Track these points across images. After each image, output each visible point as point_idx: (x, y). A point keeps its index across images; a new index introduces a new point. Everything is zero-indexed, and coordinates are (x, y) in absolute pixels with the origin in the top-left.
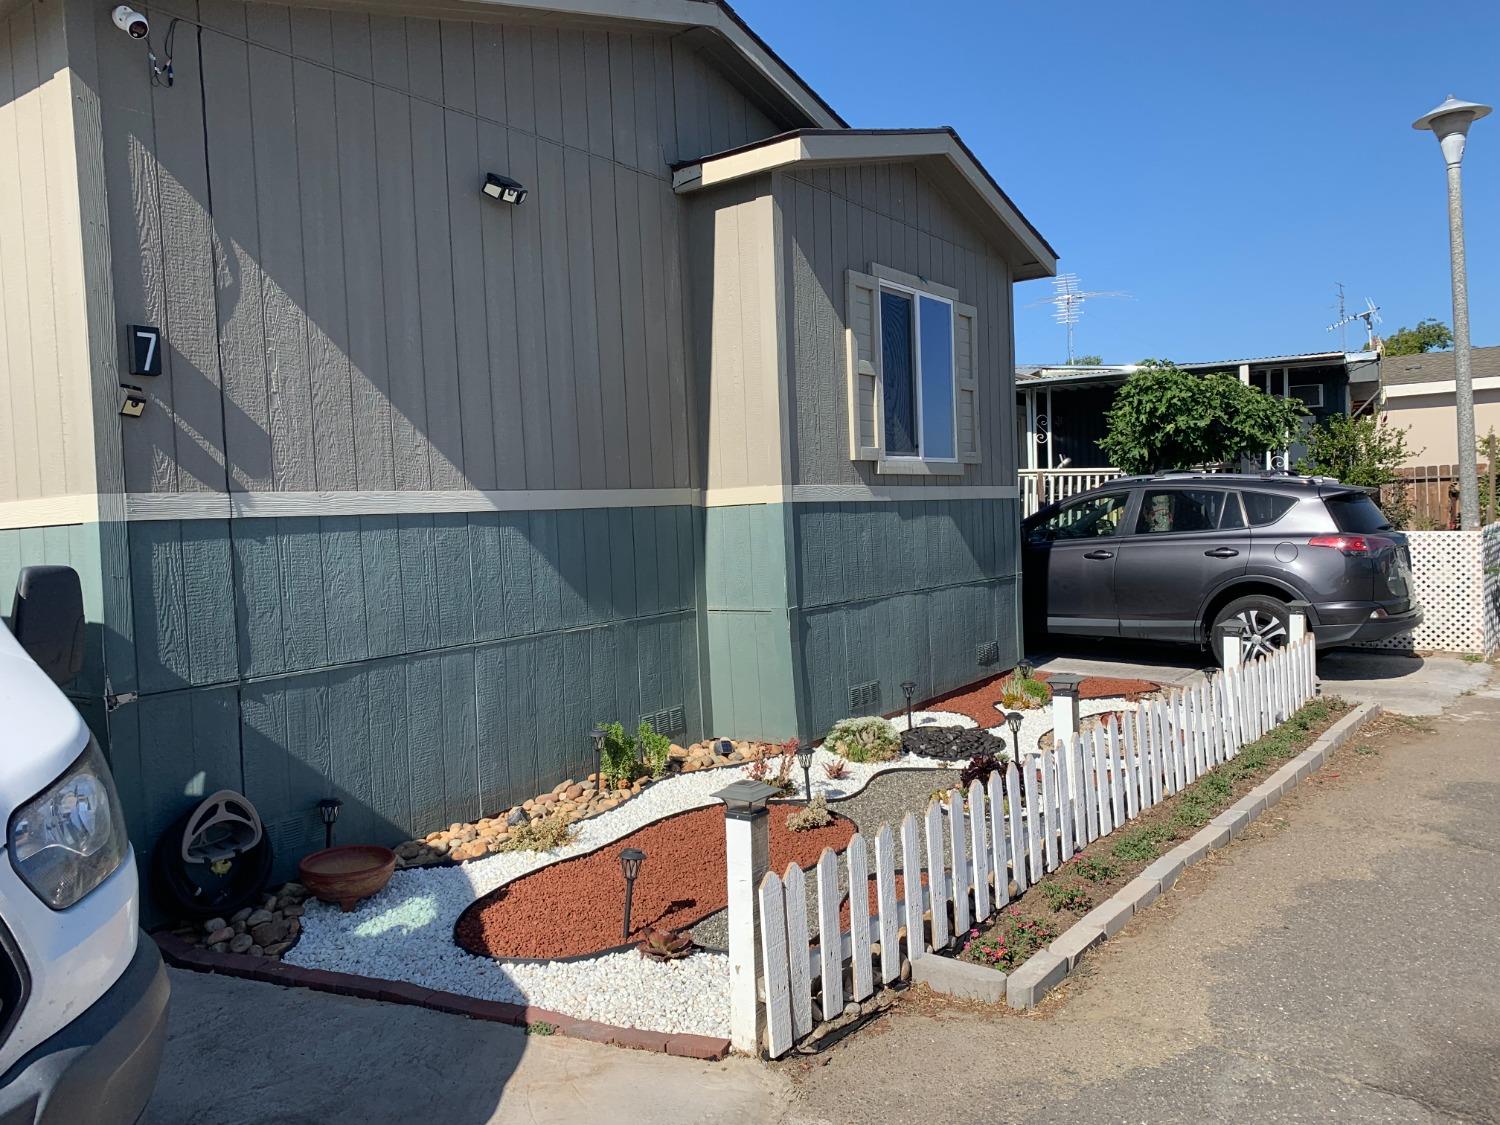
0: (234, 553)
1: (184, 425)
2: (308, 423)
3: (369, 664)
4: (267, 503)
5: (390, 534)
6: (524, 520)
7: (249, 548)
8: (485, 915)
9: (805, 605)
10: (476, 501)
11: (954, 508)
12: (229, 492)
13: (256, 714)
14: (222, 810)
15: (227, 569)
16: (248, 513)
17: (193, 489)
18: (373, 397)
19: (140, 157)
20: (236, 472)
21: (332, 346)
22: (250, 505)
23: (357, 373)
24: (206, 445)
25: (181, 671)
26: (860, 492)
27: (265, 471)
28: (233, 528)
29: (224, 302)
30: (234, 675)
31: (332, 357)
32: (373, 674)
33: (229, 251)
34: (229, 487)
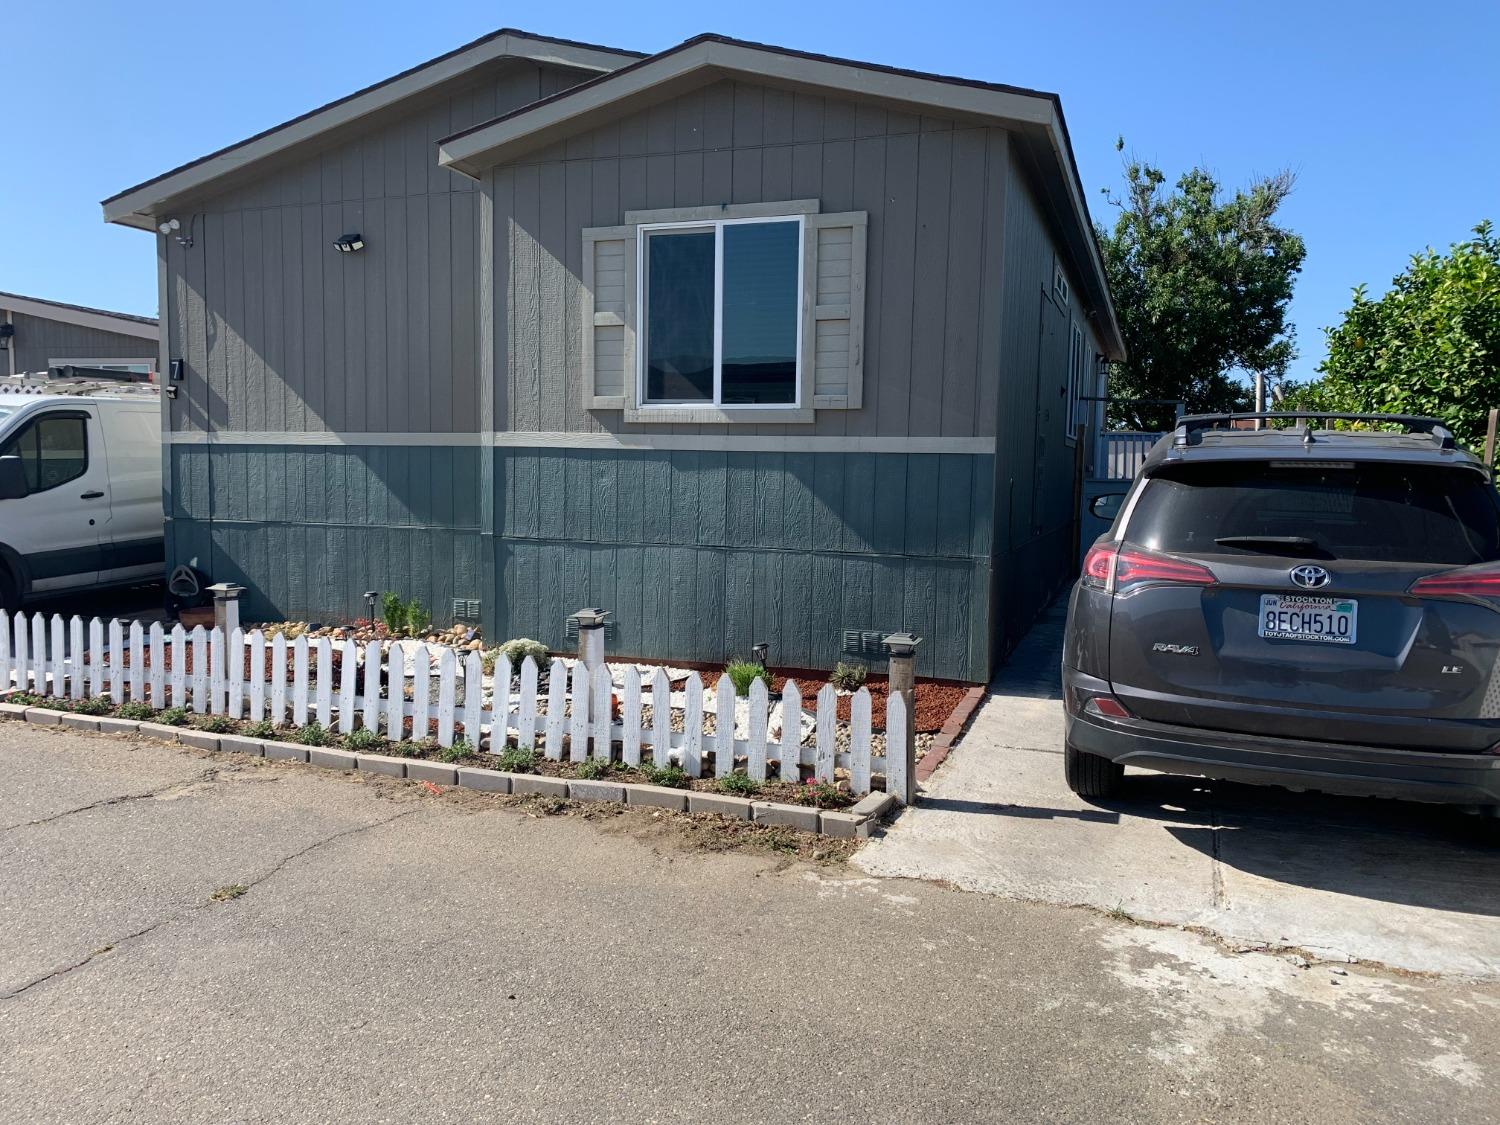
0: (210, 461)
1: (193, 401)
2: (243, 398)
3: (267, 524)
4: (225, 437)
5: (282, 455)
6: (364, 452)
7: (216, 458)
9: (507, 533)
10: (332, 439)
12: (209, 431)
13: (216, 536)
14: (184, 574)
15: (207, 467)
16: (215, 442)
17: (195, 430)
18: (275, 379)
19: (180, 281)
20: (212, 422)
21: (257, 356)
22: (217, 438)
23: (268, 368)
24: (201, 410)
25: (188, 510)
27: (225, 423)
28: (210, 448)
29: (210, 341)
30: (208, 517)
31: (255, 361)
32: (269, 529)
33: (212, 315)
34: (209, 429)
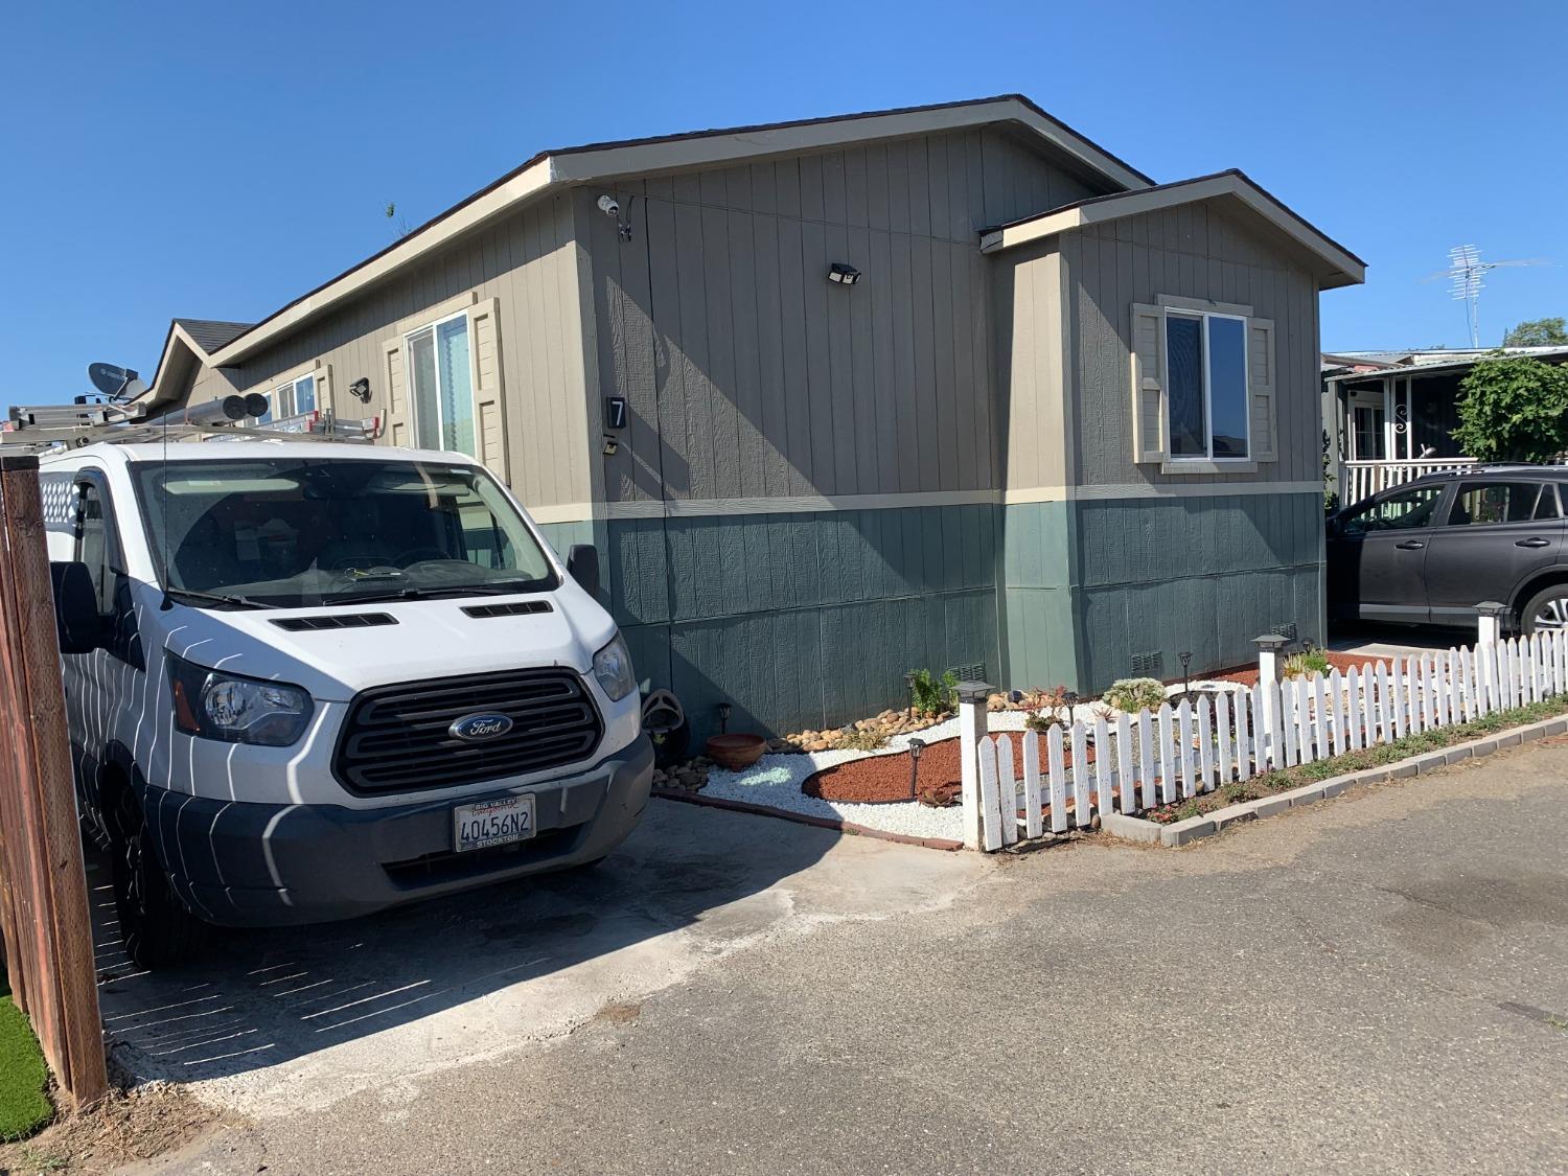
0: (667, 540)
1: (638, 458)
2: (710, 455)
3: (749, 616)
4: (687, 507)
5: (763, 527)
6: (855, 517)
7: (672, 534)
8: (822, 780)
9: (1087, 584)
10: (822, 504)
11: (1242, 501)
12: (664, 500)
13: (680, 644)
14: (661, 701)
15: (662, 550)
16: (675, 514)
17: (643, 498)
18: (752, 433)
19: (613, 289)
20: (667, 488)
21: (726, 400)
22: (676, 508)
23: (742, 418)
24: (650, 470)
25: (637, 614)
26: (1146, 490)
27: (685, 485)
28: (666, 523)
29: (661, 376)
30: (667, 618)
31: (726, 407)
32: (752, 622)
33: (664, 343)
34: (664, 496)
